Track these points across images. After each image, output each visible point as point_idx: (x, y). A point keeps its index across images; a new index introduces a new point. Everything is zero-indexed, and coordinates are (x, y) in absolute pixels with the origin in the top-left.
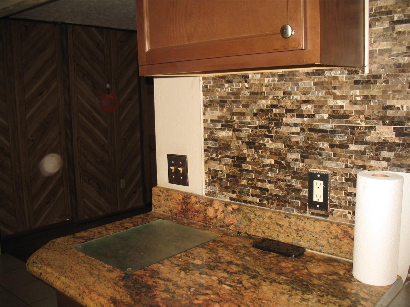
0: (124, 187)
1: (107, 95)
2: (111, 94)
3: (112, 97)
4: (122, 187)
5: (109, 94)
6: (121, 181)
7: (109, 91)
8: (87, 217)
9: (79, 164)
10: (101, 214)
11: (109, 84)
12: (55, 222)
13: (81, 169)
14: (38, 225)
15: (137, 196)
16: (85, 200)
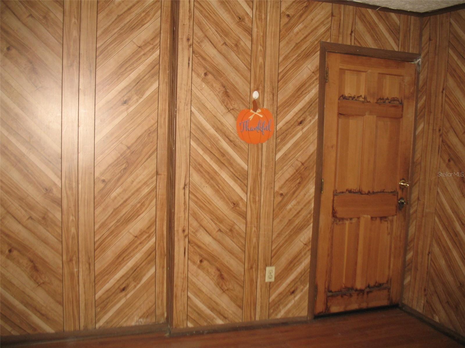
0: (273, 280)
1: (252, 111)
2: (259, 111)
3: (261, 116)
4: (267, 280)
5: (255, 110)
6: (268, 269)
7: (255, 105)
8: (190, 325)
9: (184, 231)
10: (220, 322)
11: (259, 93)
12: (133, 324)
13: (187, 240)
14: (101, 324)
15: (297, 298)
16: (190, 294)
